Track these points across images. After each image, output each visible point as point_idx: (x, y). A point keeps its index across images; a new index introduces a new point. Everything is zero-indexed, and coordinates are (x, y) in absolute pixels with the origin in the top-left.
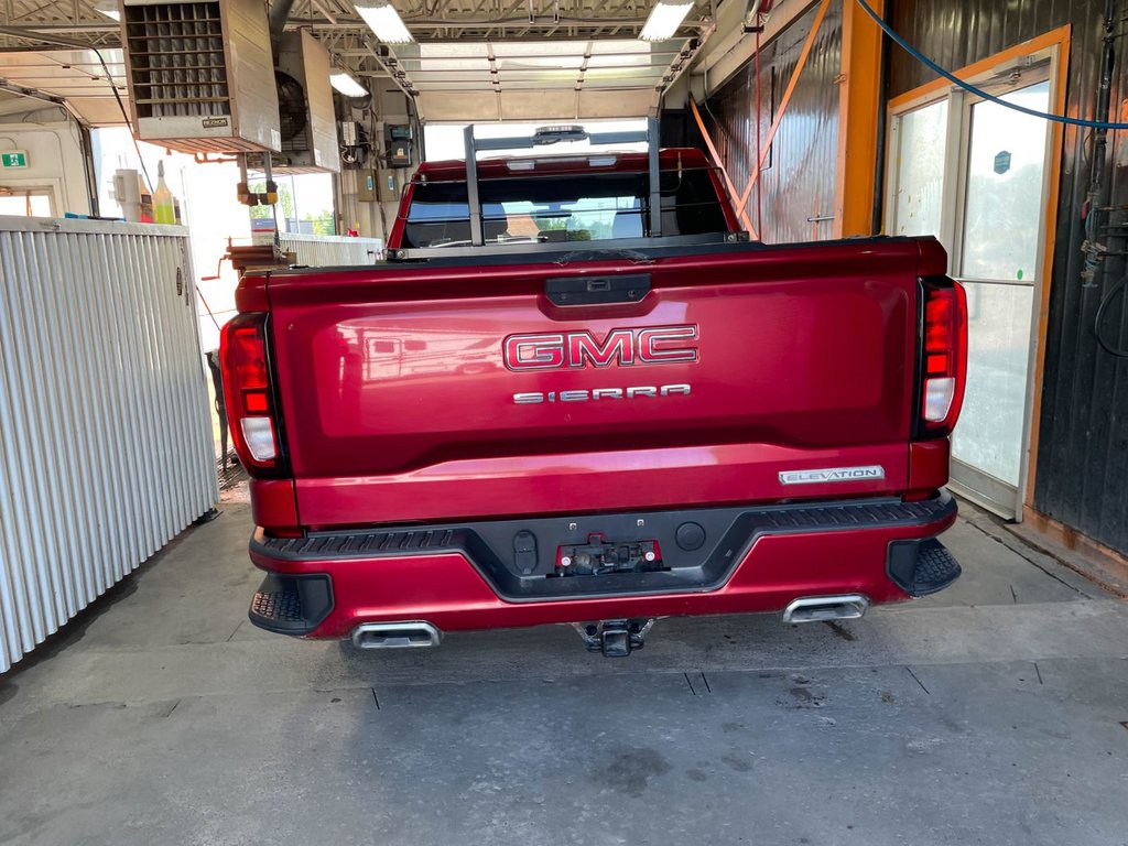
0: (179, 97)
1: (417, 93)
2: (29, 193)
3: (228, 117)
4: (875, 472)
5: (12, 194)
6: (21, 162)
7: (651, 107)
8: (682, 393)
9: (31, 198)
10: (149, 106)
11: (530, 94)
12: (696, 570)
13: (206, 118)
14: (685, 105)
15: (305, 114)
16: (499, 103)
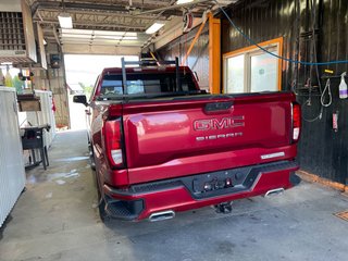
0: (6, 43)
3: (25, 51)
4: (282, 154)
7: (138, 52)
12: (241, 186)
13: (16, 51)
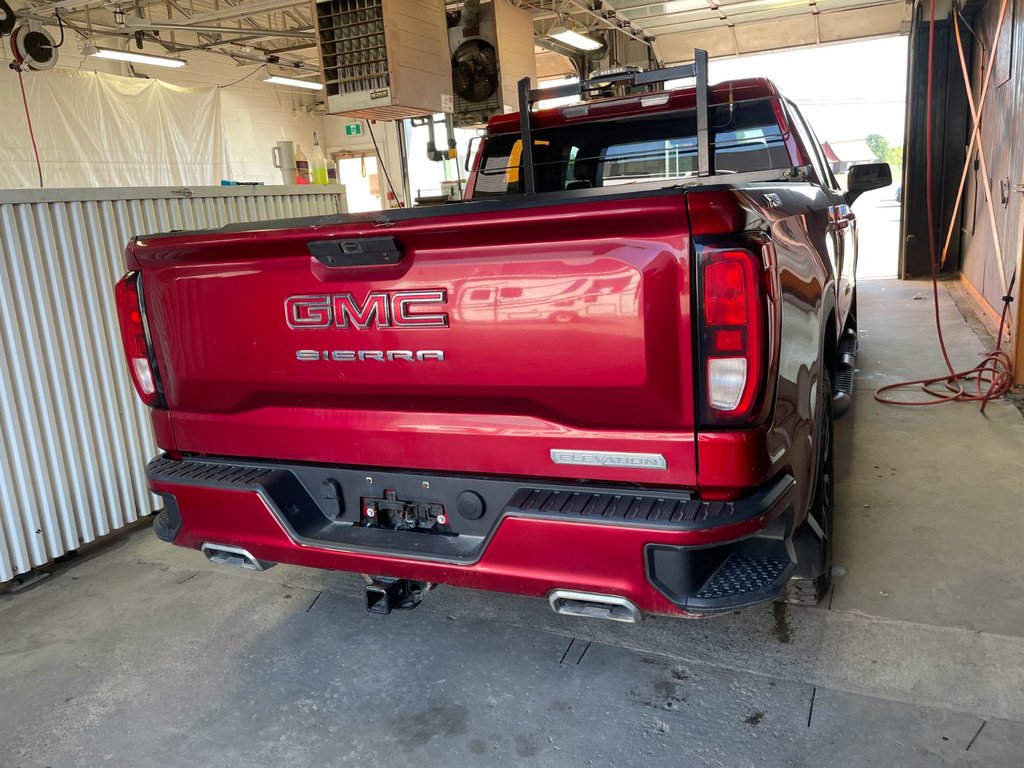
0: (357, 76)
1: (653, 39)
2: (363, 155)
3: (388, 89)
5: (353, 157)
6: (358, 131)
7: (903, 22)
8: (436, 359)
9: (365, 159)
10: (336, 85)
11: (763, 25)
13: (372, 91)
14: (949, 15)
15: (497, 75)
16: (735, 37)
